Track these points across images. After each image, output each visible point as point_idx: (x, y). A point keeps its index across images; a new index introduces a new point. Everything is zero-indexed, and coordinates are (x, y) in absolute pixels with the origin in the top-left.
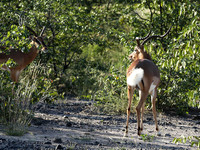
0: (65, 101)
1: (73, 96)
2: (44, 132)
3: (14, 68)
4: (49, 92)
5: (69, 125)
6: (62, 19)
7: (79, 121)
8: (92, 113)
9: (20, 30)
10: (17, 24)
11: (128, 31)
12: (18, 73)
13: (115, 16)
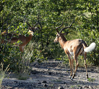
0: (48, 62)
1: (51, 59)
2: (37, 77)
3: (21, 45)
4: (39, 57)
5: (50, 74)
6: (45, 19)
7: (55, 71)
8: (62, 67)
9: (24, 25)
10: (22, 22)
11: (80, 24)
12: (23, 47)
13: (73, 17)
